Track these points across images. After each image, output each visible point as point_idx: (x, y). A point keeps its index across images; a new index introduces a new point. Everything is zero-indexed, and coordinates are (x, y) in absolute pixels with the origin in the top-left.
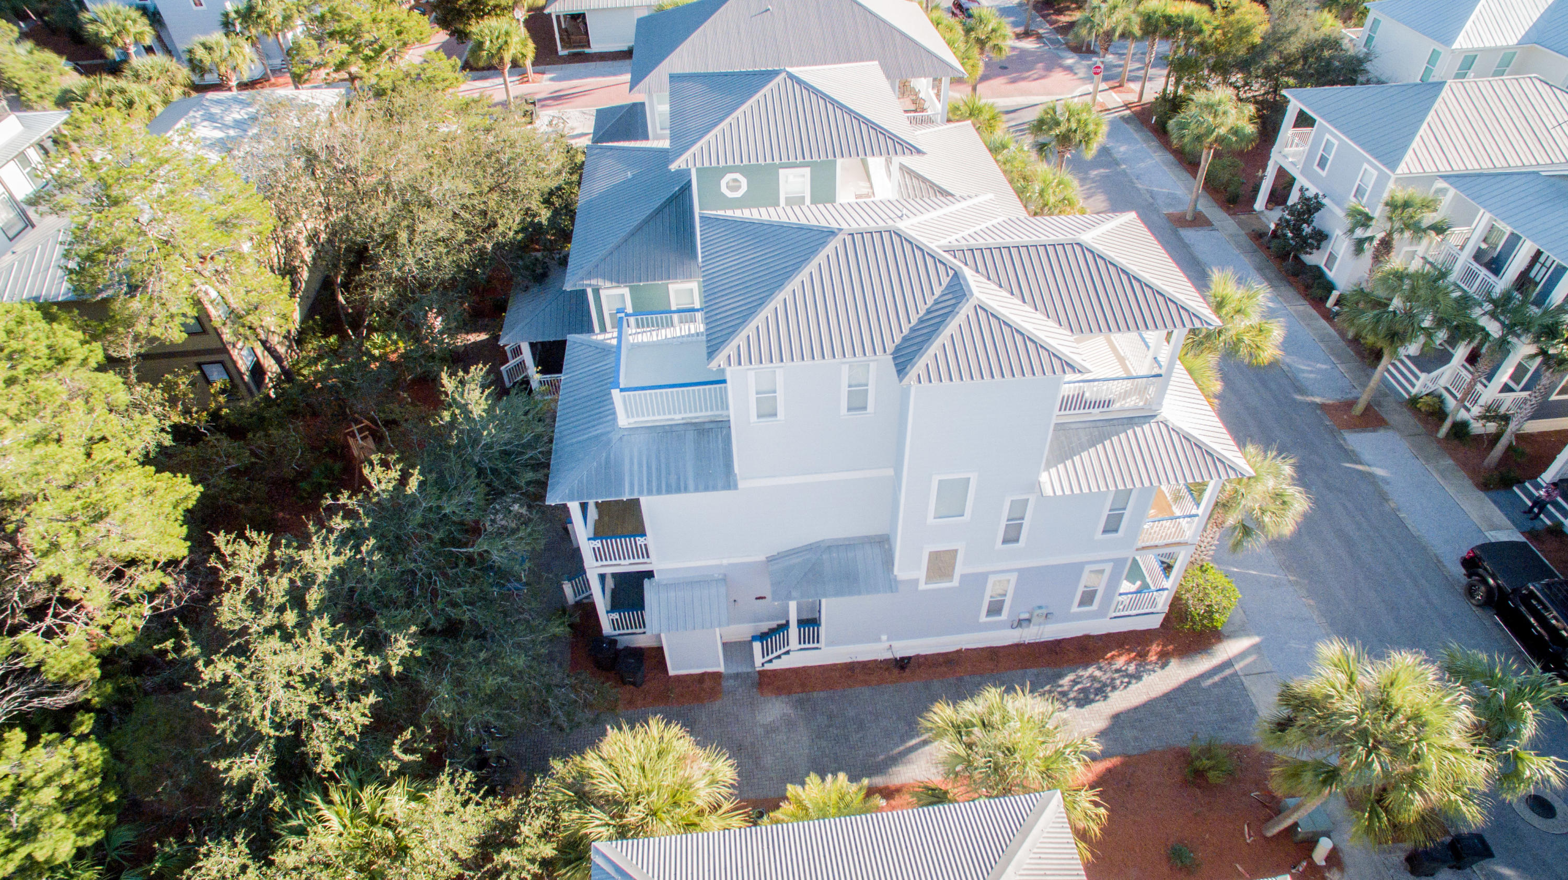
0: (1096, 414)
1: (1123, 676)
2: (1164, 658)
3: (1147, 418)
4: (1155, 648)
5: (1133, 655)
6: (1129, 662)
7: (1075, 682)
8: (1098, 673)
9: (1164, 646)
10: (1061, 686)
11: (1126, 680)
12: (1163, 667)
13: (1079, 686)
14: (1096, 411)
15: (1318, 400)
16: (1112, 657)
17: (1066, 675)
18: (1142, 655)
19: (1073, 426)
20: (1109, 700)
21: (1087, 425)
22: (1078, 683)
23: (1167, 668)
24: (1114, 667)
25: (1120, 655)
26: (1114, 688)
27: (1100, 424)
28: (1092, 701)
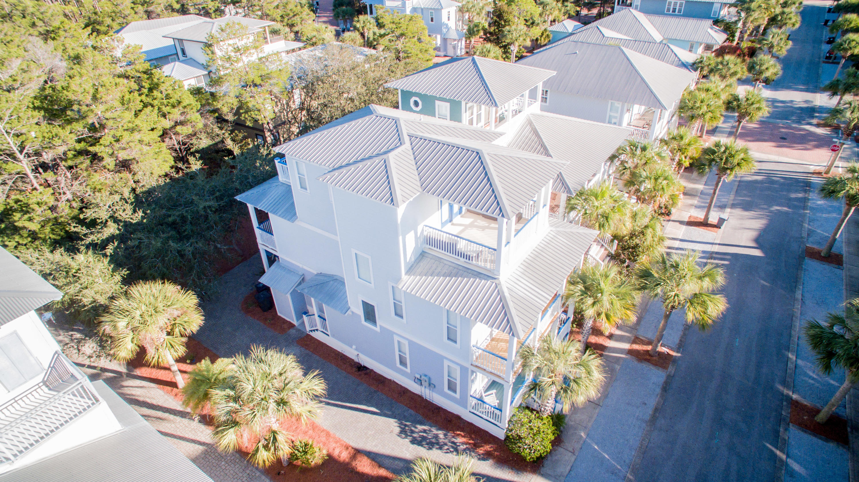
0: (462, 261)
1: (453, 447)
2: (487, 456)
3: (488, 277)
4: (488, 447)
5: (471, 441)
6: (463, 443)
7: (425, 431)
8: (441, 436)
9: (495, 450)
10: (416, 428)
11: (452, 450)
12: (479, 459)
13: (425, 435)
14: (462, 259)
15: (795, 396)
16: (458, 435)
17: (425, 425)
18: (476, 446)
19: (445, 262)
20: (430, 451)
21: (454, 265)
22: (426, 433)
23: (482, 462)
24: (453, 440)
25: (463, 436)
26: (441, 448)
27: (461, 268)
28: (422, 446)
